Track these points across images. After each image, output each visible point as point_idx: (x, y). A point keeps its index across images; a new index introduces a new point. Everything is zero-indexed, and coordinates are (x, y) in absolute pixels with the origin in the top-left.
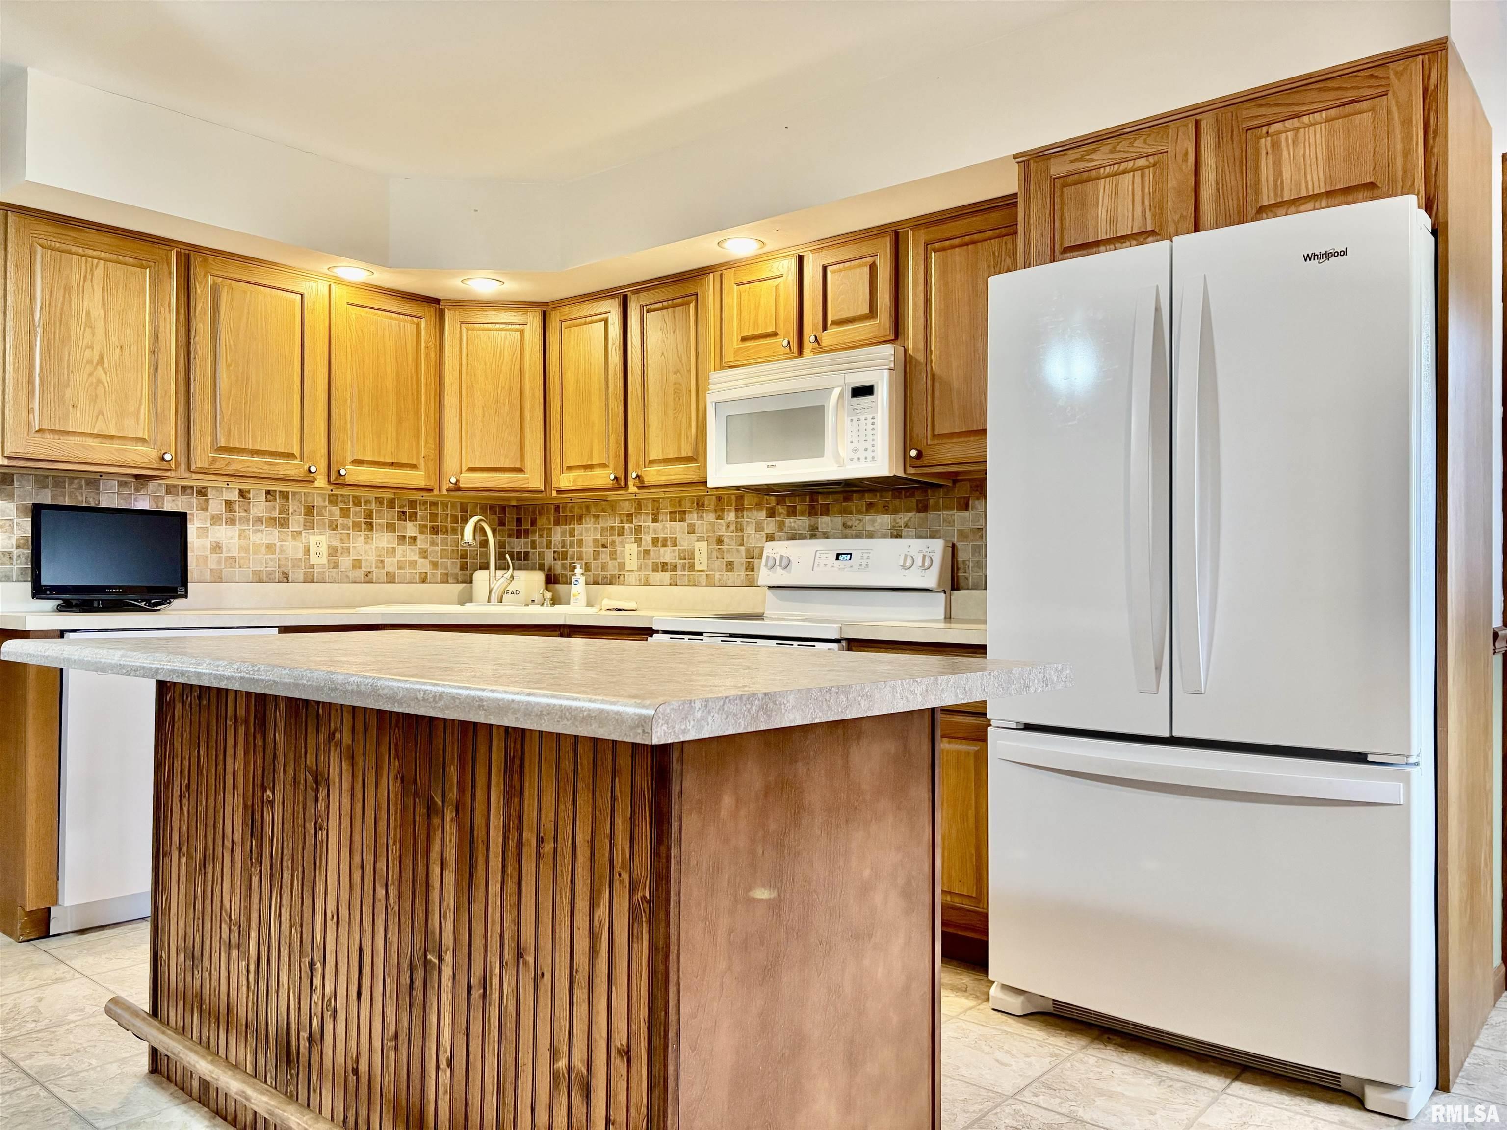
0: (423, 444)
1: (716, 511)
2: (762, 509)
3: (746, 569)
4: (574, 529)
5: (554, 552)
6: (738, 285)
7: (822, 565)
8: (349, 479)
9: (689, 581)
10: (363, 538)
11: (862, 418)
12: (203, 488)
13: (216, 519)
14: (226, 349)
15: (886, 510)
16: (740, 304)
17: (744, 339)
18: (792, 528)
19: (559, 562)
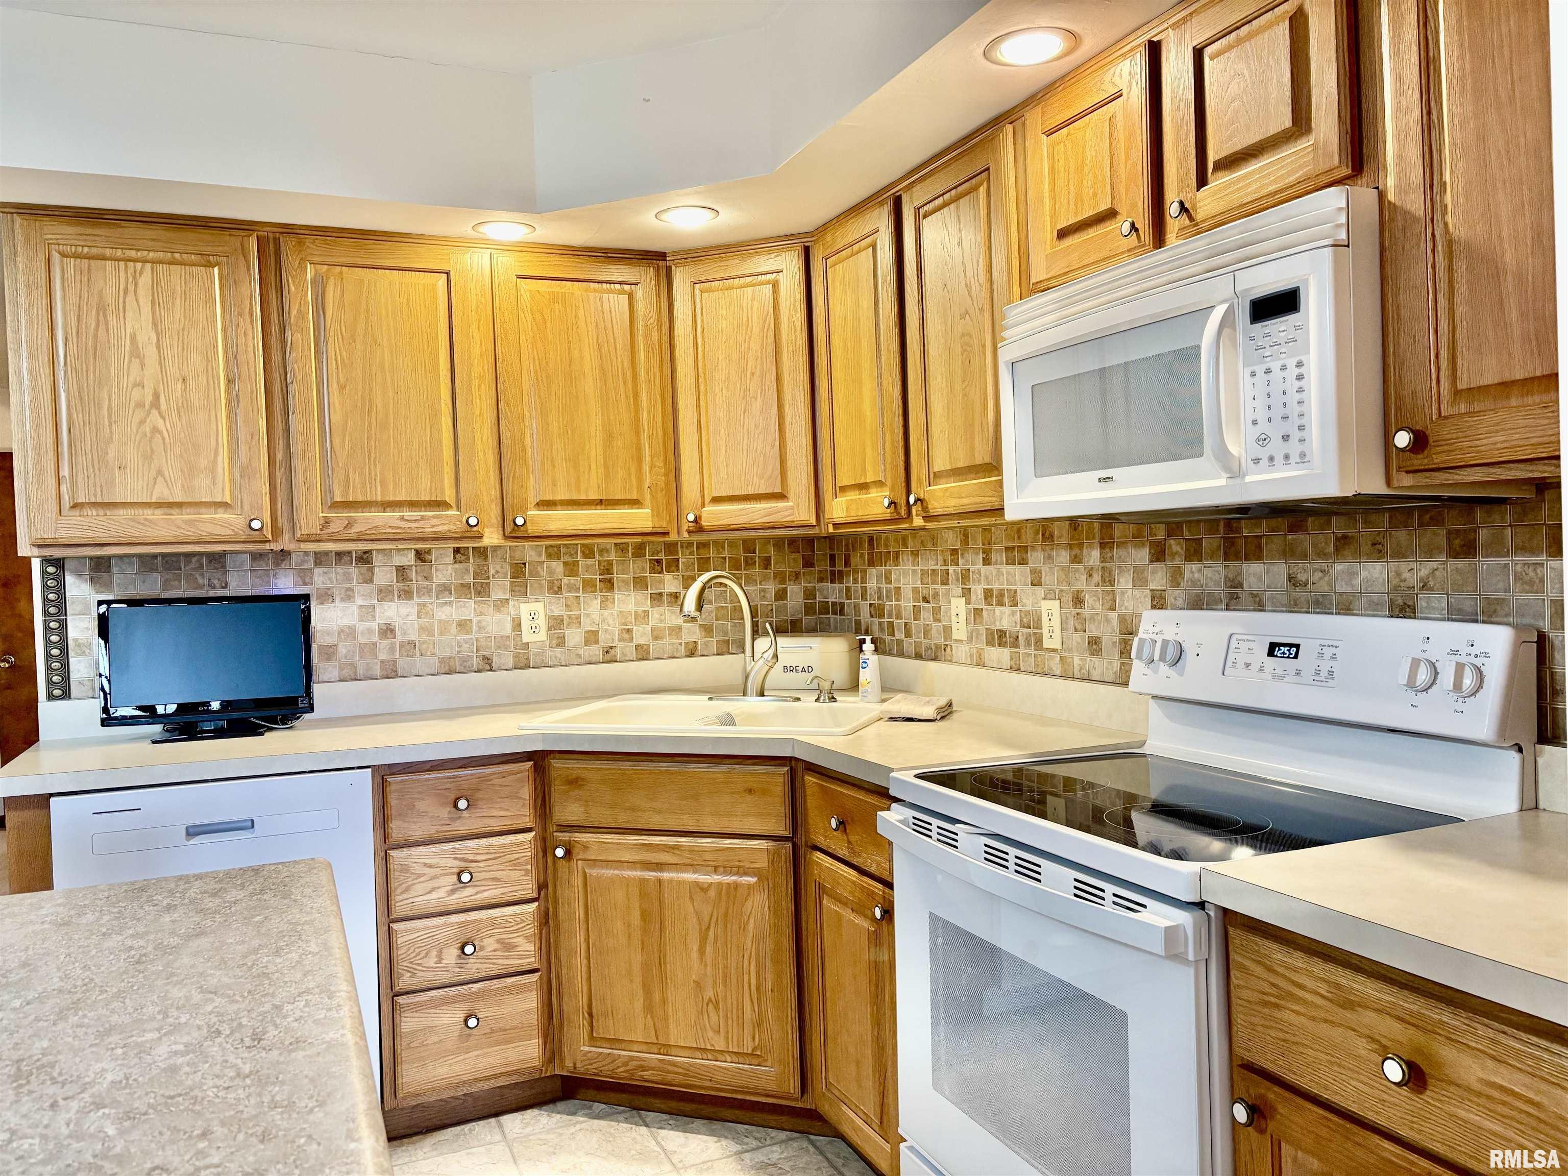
0: (646, 468)
1: (1070, 546)
2: (1143, 545)
3: (1121, 653)
4: (890, 571)
5: (871, 604)
6: (1050, 133)
7: (1241, 665)
8: (532, 530)
9: (1037, 665)
10: (598, 601)
11: (1275, 366)
12: (365, 553)
13: (384, 594)
14: (337, 364)
15: (1378, 551)
16: (1052, 170)
17: (1062, 234)
18: (1194, 583)
19: (876, 620)
